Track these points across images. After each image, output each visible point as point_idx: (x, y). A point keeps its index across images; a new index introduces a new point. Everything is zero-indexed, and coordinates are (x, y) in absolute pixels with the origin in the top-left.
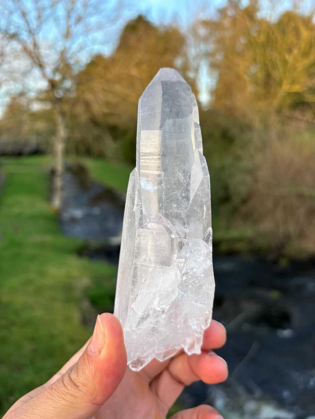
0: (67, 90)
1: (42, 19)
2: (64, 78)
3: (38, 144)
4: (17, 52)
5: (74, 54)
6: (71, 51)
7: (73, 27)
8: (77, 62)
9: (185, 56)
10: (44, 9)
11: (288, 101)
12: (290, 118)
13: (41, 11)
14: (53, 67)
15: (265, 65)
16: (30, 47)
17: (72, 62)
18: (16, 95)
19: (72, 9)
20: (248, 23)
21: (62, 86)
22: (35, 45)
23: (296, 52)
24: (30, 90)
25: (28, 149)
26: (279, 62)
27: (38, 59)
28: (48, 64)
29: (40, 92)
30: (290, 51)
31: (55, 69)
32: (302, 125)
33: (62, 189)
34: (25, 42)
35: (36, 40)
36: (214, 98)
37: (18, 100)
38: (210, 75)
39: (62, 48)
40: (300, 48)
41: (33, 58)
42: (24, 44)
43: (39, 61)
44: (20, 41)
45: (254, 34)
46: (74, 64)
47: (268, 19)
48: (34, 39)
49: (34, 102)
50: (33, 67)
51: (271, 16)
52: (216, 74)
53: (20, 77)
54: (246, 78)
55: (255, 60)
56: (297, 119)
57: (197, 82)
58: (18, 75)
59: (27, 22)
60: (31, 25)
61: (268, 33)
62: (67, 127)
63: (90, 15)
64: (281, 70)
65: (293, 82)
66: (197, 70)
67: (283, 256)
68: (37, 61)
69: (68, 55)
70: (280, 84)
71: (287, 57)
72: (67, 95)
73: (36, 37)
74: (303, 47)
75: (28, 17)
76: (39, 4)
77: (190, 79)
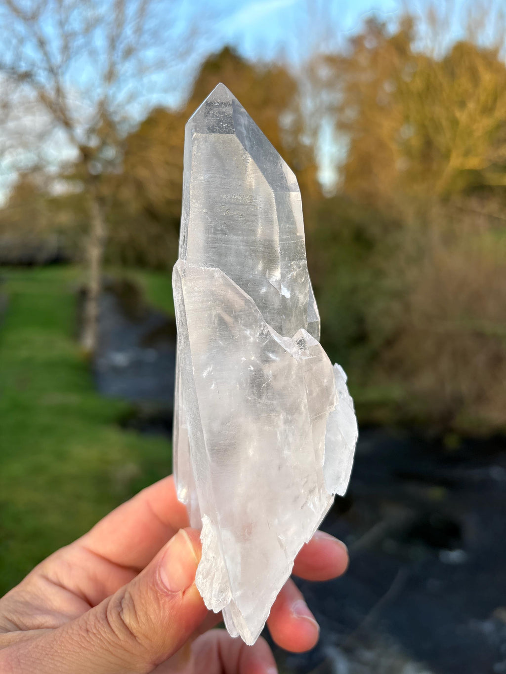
0: (110, 163)
1: (71, 50)
2: (104, 144)
3: (60, 248)
4: (29, 102)
5: (121, 106)
6: (116, 103)
7: (119, 66)
8: (124, 120)
9: (297, 110)
10: (73, 35)
11: (461, 184)
12: (461, 210)
13: (69, 38)
14: (86, 126)
15: (423, 126)
16: (52, 94)
17: (117, 119)
18: (27, 169)
19: (118, 36)
20: (396, 60)
21: (101, 156)
22: (59, 91)
23: (471, 105)
24: (49, 163)
25: (43, 256)
26: (445, 123)
27: (64, 114)
28: (78, 122)
29: (64, 166)
30: (462, 104)
31: (89, 129)
32: (481, 222)
33: (98, 319)
34: (43, 87)
35: (61, 83)
36: (342, 178)
37: (30, 178)
38: (336, 140)
39: (102, 97)
40: (478, 100)
41: (55, 112)
42: (41, 90)
43: (65, 117)
44: (35, 85)
45: (407, 79)
46: (119, 123)
47: (428, 54)
48: (57, 82)
49: (56, 181)
50: (54, 127)
51: (432, 50)
52: (346, 140)
53: (33, 141)
54: (394, 147)
55: (406, 119)
56: (474, 212)
57: (316, 152)
58: (31, 139)
59: (47, 55)
60: (53, 61)
61: (429, 76)
62: (107, 220)
63: (146, 46)
64: (448, 135)
65: (467, 153)
66: (315, 133)
67: (450, 430)
68: (61, 116)
69: (112, 109)
70: (447, 156)
71: (458, 114)
72: (110, 170)
73: (61, 79)
74: (483, 98)
75: (48, 48)
76: (66, 28)
77: (305, 146)
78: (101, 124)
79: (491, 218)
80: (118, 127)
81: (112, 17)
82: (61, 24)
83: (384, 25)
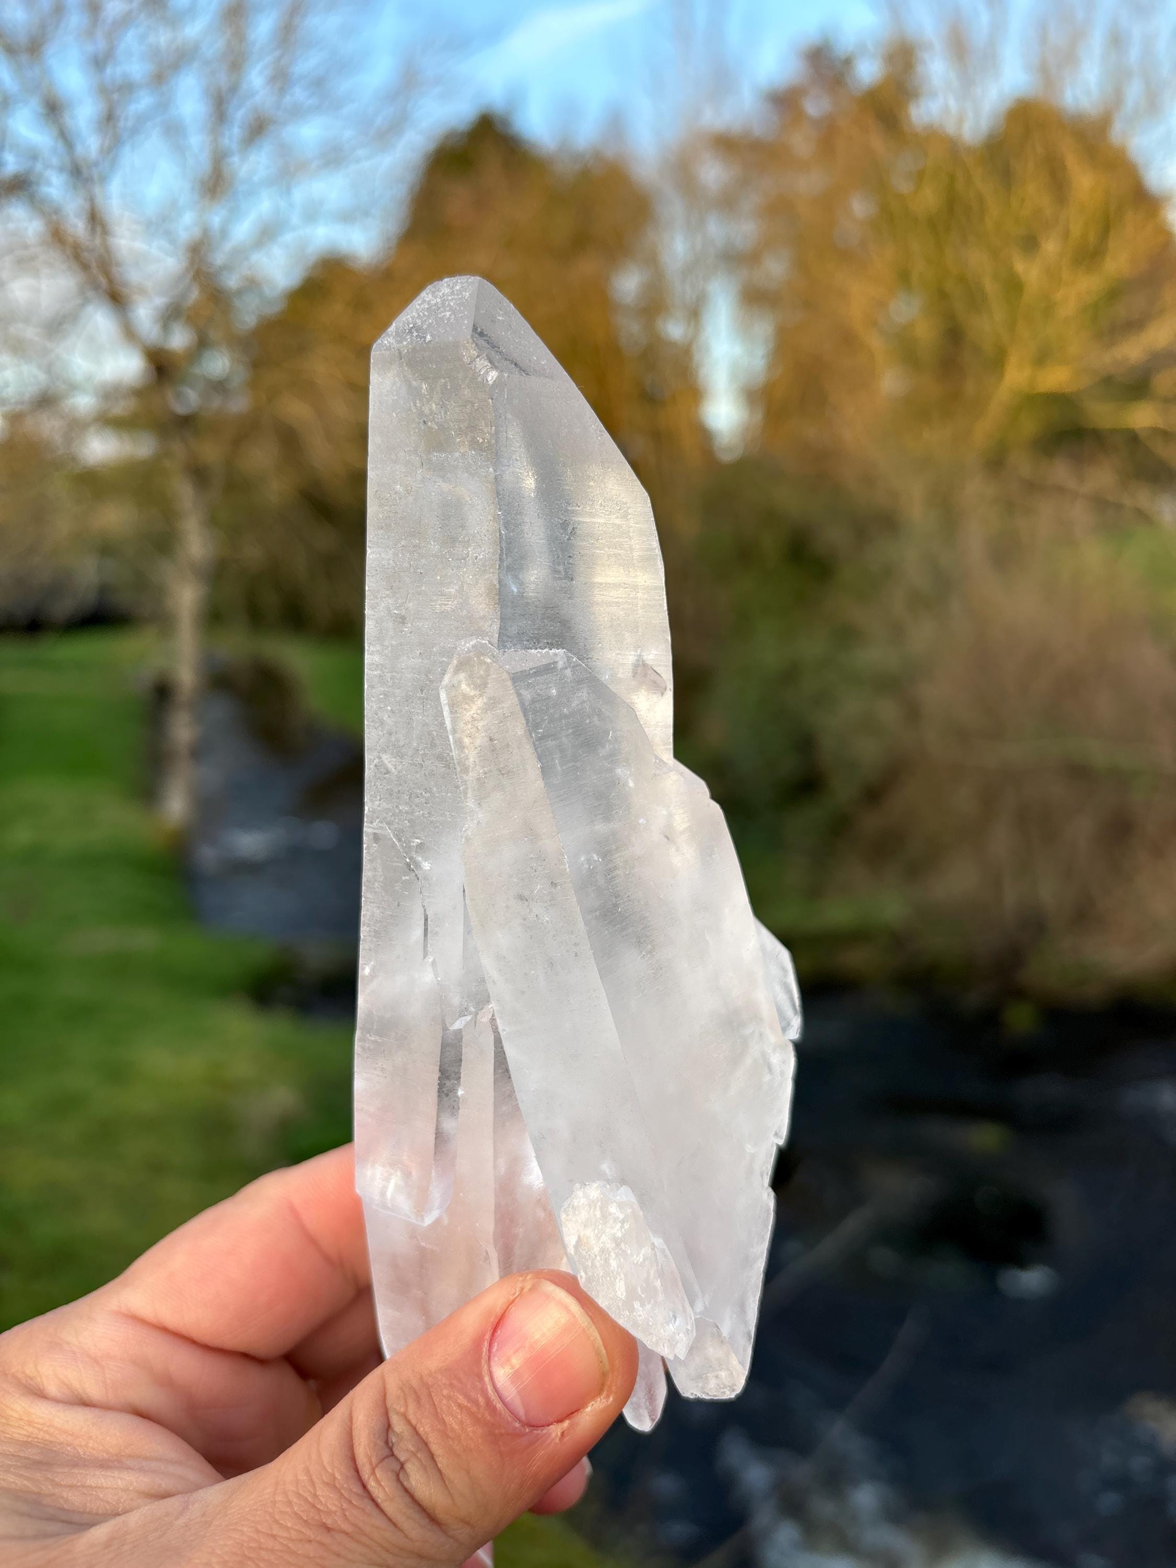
0: (219, 386)
1: (121, 124)
2: (202, 344)
3: (104, 589)
4: (26, 247)
5: (240, 253)
6: (228, 246)
7: (235, 159)
8: (252, 284)
9: (652, 261)
10: (127, 88)
11: (1029, 426)
12: (1033, 487)
13: (115, 96)
14: (160, 301)
15: (942, 295)
16: (77, 226)
17: (232, 282)
18: (22, 403)
19: (234, 89)
20: (877, 142)
21: (197, 370)
22: (95, 219)
23: (1051, 247)
24: (73, 387)
25: (63, 608)
26: (990, 286)
27: (107, 273)
28: (142, 291)
29: (110, 393)
30: (1030, 244)
31: (167, 309)
32: (1080, 513)
33: (198, 753)
34: (57, 211)
35: (99, 200)
36: (759, 417)
37: (29, 423)
38: (743, 330)
39: (196, 232)
40: (1066, 235)
41: (85, 267)
42: (54, 217)
43: (110, 281)
44: (38, 205)
45: (903, 186)
46: (240, 292)
47: (950, 128)
48: (92, 200)
49: (92, 429)
50: (86, 301)
51: (960, 120)
52: (764, 328)
53: (37, 339)
54: (876, 343)
55: (904, 278)
56: (1061, 490)
57: (697, 357)
58: (30, 333)
59: (65, 137)
60: (79, 150)
61: (952, 178)
62: (212, 521)
63: (298, 113)
64: (999, 314)
65: (1042, 358)
66: (695, 314)
67: (1018, 993)
68: (103, 280)
69: (219, 258)
70: (998, 362)
71: (1019, 266)
72: (216, 403)
73: (97, 190)
74: (1076, 229)
75: (67, 120)
76: (109, 71)
77: (672, 344)
78: (195, 294)
79: (1100, 503)
80: (237, 303)
81: (214, 46)
82: (98, 63)
83: (848, 62)
